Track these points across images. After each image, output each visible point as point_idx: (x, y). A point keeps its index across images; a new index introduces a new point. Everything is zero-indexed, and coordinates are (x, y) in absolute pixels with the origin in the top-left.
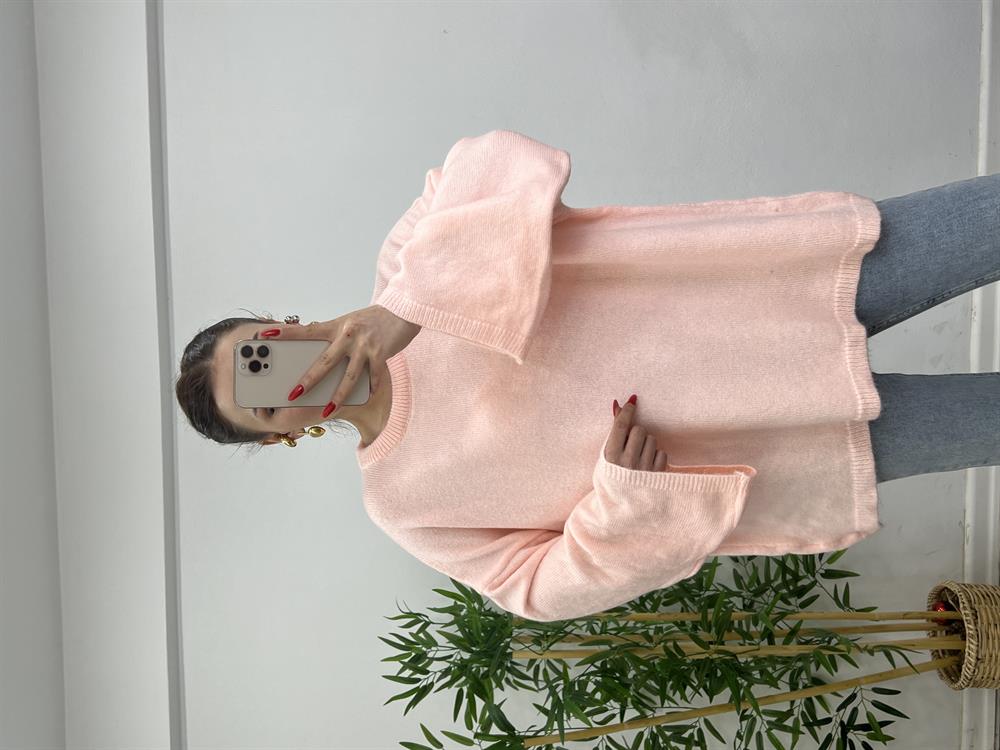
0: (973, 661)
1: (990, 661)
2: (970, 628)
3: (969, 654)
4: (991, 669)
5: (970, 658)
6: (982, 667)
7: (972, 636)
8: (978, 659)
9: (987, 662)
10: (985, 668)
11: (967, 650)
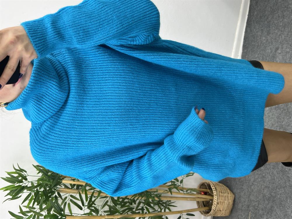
0: (216, 203)
1: (220, 204)
2: (215, 193)
3: (215, 201)
4: (220, 207)
5: (215, 202)
6: (218, 206)
7: (215, 195)
8: (217, 203)
9: (219, 204)
10: (219, 206)
11: (214, 200)
